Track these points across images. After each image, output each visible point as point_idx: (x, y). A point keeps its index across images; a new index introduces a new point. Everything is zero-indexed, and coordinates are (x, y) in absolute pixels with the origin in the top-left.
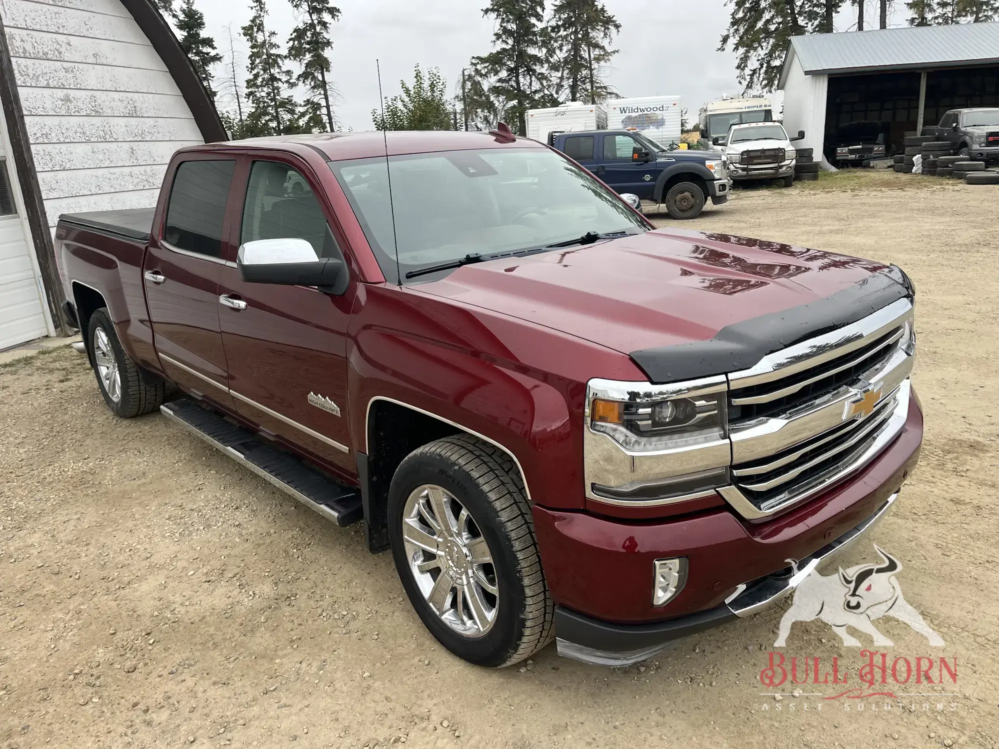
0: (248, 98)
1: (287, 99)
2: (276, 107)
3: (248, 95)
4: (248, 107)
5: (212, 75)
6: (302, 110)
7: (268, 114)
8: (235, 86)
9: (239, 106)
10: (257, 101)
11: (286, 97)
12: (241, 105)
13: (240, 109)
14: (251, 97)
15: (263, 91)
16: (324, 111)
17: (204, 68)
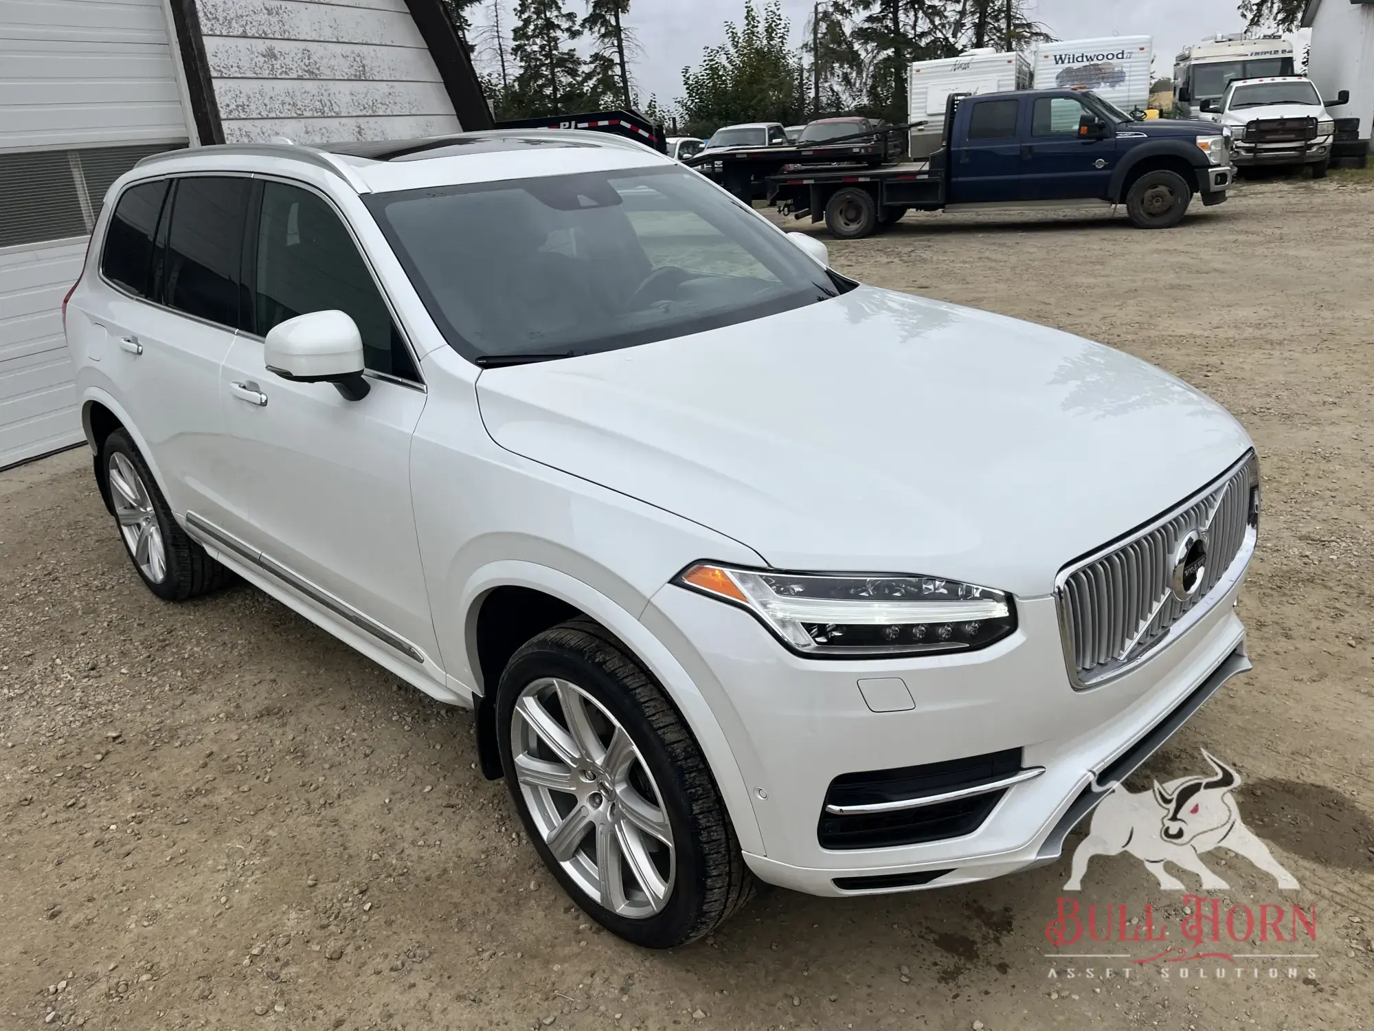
0: (516, 55)
1: (568, 54)
2: (552, 67)
3: (515, 50)
4: (515, 68)
5: (469, 23)
6: (586, 69)
7: (542, 76)
8: (499, 37)
9: (503, 66)
10: (527, 57)
11: (566, 51)
12: (506, 64)
13: (504, 70)
14: (519, 53)
15: (535, 43)
16: (618, 70)
17: (458, 13)
